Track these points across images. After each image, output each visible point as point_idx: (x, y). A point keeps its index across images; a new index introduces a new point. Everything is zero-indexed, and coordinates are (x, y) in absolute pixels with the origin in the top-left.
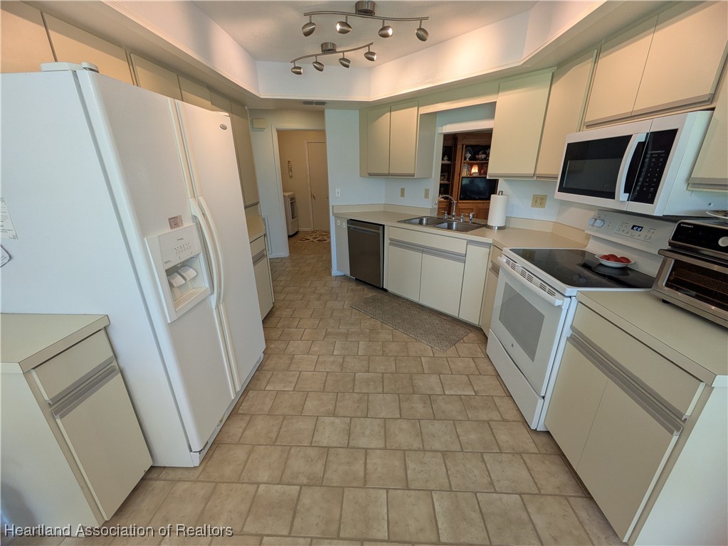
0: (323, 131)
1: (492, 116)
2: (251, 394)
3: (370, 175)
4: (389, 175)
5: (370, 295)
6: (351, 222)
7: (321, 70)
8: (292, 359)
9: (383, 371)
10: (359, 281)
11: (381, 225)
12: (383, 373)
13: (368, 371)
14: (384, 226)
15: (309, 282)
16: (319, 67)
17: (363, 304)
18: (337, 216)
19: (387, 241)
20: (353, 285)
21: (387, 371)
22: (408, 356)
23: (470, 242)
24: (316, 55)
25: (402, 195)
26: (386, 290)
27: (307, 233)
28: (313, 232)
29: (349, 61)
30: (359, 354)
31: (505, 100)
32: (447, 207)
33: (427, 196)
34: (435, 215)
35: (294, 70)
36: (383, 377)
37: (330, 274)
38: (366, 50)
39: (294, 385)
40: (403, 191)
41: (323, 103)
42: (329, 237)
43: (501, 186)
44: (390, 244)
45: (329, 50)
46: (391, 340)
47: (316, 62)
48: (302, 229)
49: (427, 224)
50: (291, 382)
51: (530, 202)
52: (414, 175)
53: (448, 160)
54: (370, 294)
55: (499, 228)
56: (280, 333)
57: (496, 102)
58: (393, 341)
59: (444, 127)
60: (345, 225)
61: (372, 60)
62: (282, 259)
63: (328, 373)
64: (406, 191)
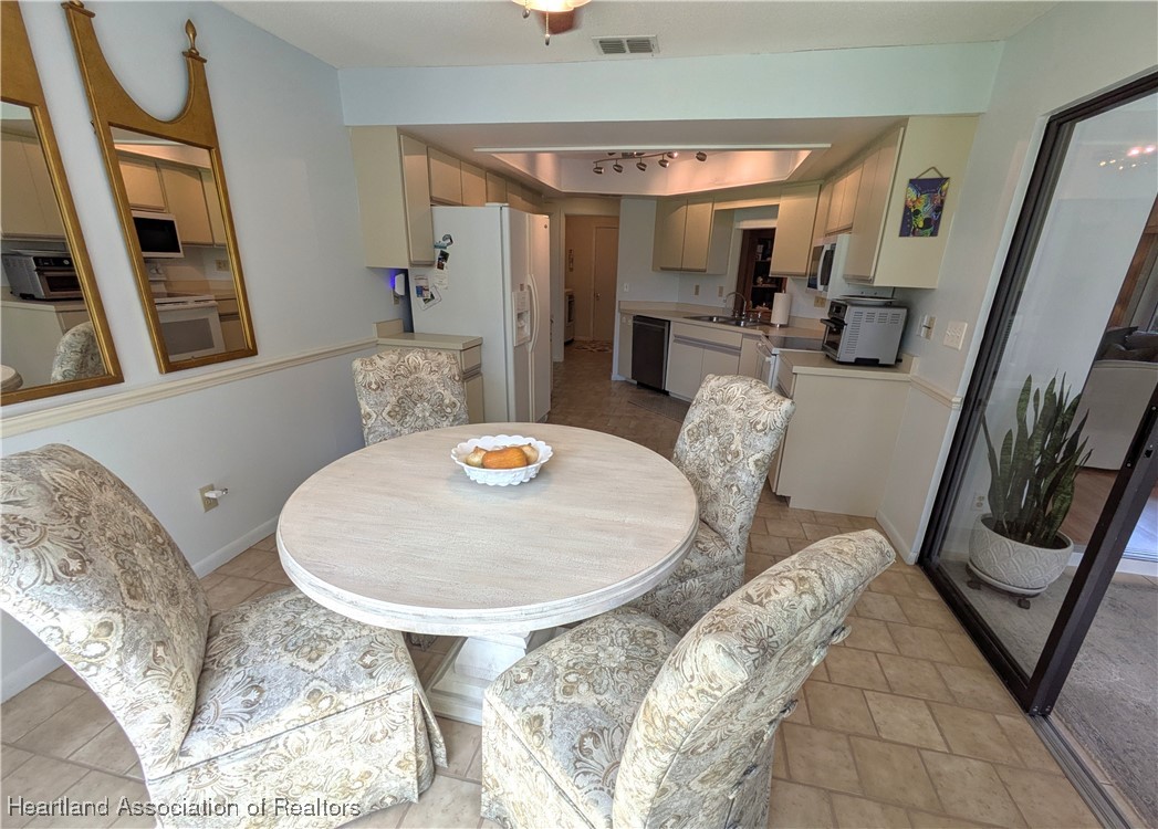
0: (618, 218)
1: (775, 216)
3: (662, 269)
4: (681, 270)
5: (650, 396)
6: (637, 318)
7: (620, 171)
9: (648, 436)
10: (641, 385)
11: (667, 321)
14: (670, 322)
16: (618, 169)
17: (641, 401)
18: (623, 313)
19: (671, 338)
20: (633, 388)
22: (674, 431)
23: (751, 337)
24: (617, 159)
25: (697, 293)
26: (667, 393)
27: (585, 342)
28: (593, 342)
29: (645, 166)
30: (630, 427)
31: (786, 204)
32: (739, 307)
33: (721, 292)
34: (729, 315)
35: (596, 170)
37: (610, 379)
38: (661, 159)
40: (697, 287)
41: (620, 196)
42: (612, 348)
43: (789, 284)
44: (675, 341)
47: (617, 165)
48: (578, 338)
49: (718, 322)
51: (813, 301)
52: (705, 271)
55: (781, 326)
57: (778, 205)
58: (663, 424)
60: (630, 322)
61: (665, 166)
64: (700, 289)
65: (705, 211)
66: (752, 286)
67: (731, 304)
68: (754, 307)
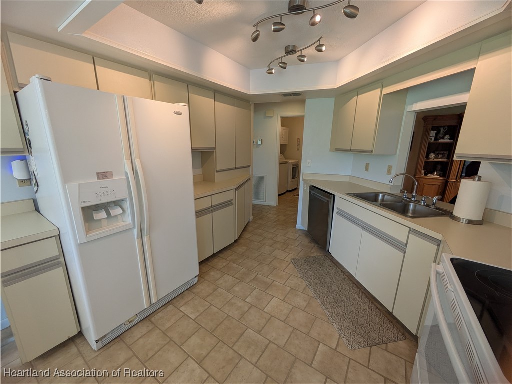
2: (170, 308)
3: (337, 150)
4: (351, 151)
5: (316, 255)
6: (312, 188)
7: (285, 68)
8: (215, 290)
9: (272, 340)
11: (332, 194)
12: (270, 342)
13: (259, 332)
14: (334, 196)
15: (276, 229)
16: (284, 66)
17: (303, 261)
18: (304, 181)
19: (335, 211)
20: (306, 241)
21: (276, 342)
22: (308, 335)
23: (412, 231)
24: (281, 58)
25: (367, 169)
30: (265, 310)
31: (487, 65)
33: (389, 172)
34: (396, 192)
35: (268, 72)
36: (267, 347)
38: (317, 44)
39: (198, 314)
40: (367, 166)
44: (338, 213)
45: (291, 52)
46: (303, 309)
47: (282, 63)
50: (198, 311)
52: (372, 152)
53: (450, 139)
54: (316, 253)
56: (224, 264)
57: (474, 69)
58: (304, 311)
59: (414, 105)
60: (309, 190)
61: (321, 51)
62: (271, 207)
63: (228, 316)
64: (370, 166)
65: (371, 100)
66: (425, 160)
67: (400, 182)
68: (426, 175)
